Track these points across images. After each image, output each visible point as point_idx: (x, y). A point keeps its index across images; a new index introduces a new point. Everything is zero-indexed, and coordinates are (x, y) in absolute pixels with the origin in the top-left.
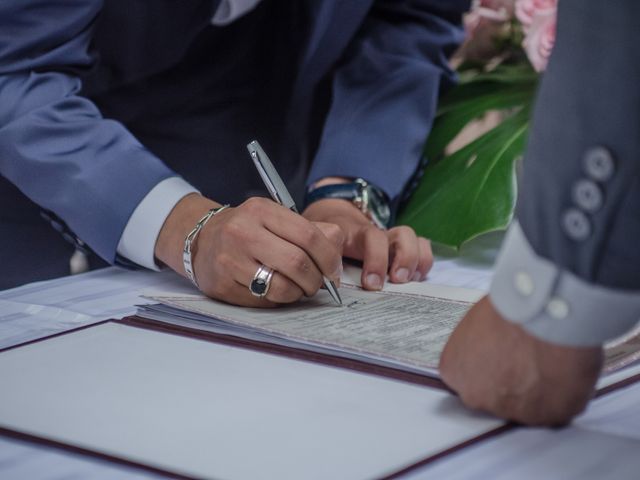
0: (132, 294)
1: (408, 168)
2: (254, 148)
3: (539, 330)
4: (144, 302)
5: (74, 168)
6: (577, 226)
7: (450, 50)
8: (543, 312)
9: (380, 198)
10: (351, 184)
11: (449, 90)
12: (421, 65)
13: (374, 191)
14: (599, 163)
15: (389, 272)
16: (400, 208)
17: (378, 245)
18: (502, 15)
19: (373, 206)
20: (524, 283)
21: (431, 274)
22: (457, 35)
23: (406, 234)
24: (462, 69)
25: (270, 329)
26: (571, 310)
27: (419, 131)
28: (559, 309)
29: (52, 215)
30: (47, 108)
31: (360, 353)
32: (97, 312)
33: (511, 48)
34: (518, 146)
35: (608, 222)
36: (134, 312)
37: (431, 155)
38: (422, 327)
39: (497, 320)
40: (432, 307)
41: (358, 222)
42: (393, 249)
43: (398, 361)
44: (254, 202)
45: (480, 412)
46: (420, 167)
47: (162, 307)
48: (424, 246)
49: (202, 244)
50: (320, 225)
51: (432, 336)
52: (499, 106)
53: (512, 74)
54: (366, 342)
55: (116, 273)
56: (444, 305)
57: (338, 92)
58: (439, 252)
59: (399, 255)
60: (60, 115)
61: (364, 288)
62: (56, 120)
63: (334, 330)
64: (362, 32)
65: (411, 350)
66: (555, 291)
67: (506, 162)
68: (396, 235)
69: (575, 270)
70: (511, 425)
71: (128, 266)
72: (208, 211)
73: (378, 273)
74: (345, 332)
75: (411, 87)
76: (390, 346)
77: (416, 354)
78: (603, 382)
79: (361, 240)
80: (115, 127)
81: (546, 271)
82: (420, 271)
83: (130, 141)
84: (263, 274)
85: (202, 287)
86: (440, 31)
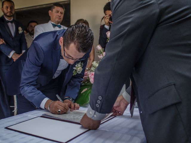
0: (42, 113)
1: (76, 95)
2: (57, 95)
3: (93, 118)
4: (43, 114)
5: (34, 97)
6: (98, 106)
7: (82, 81)
8: (93, 116)
9: (73, 99)
10: (69, 98)
11: (81, 86)
12: (78, 83)
13: (72, 98)
14: (100, 98)
15: (74, 109)
16: (75, 101)
17: (73, 105)
18: (87, 77)
19: (72, 100)
20: (91, 113)
21: (79, 109)
22: (82, 79)
23: (76, 104)
24: (83, 83)
25: (59, 117)
26: (97, 116)
27: (78, 91)
28: (95, 116)
29: (32, 103)
30: (31, 89)
31: (70, 120)
32: (37, 115)
33: (88, 81)
34: (90, 92)
35: (102, 105)
36: (42, 115)
37: (79, 94)
38: (78, 116)
39: (87, 117)
40: (79, 113)
41: (70, 103)
42: (75, 106)
43: (75, 121)
44: (58, 101)
45: (85, 128)
46: (78, 95)
47: (45, 115)
48: (78, 105)
49: (51, 106)
50: (65, 103)
51: (80, 117)
52: (87, 88)
53: (88, 84)
54: (71, 119)
55: (40, 110)
56: (81, 113)
57: (68, 87)
58: (80, 106)
59: (75, 107)
60: (32, 90)
61: (71, 111)
62: (32, 91)
63: (67, 117)
64: (71, 79)
65: (77, 119)
66: (95, 114)
67: (88, 94)
68: (75, 104)
69: (97, 111)
70: (90, 130)
71: (41, 109)
72: (51, 102)
73: (73, 109)
74: (69, 117)
75: (77, 86)
76: (74, 119)
77: (78, 120)
78: (101, 122)
79: (70, 105)
80: (39, 91)
81: (94, 111)
82: (78, 108)
83: (41, 93)
84: (59, 110)
85: (51, 111)
86: (80, 79)
